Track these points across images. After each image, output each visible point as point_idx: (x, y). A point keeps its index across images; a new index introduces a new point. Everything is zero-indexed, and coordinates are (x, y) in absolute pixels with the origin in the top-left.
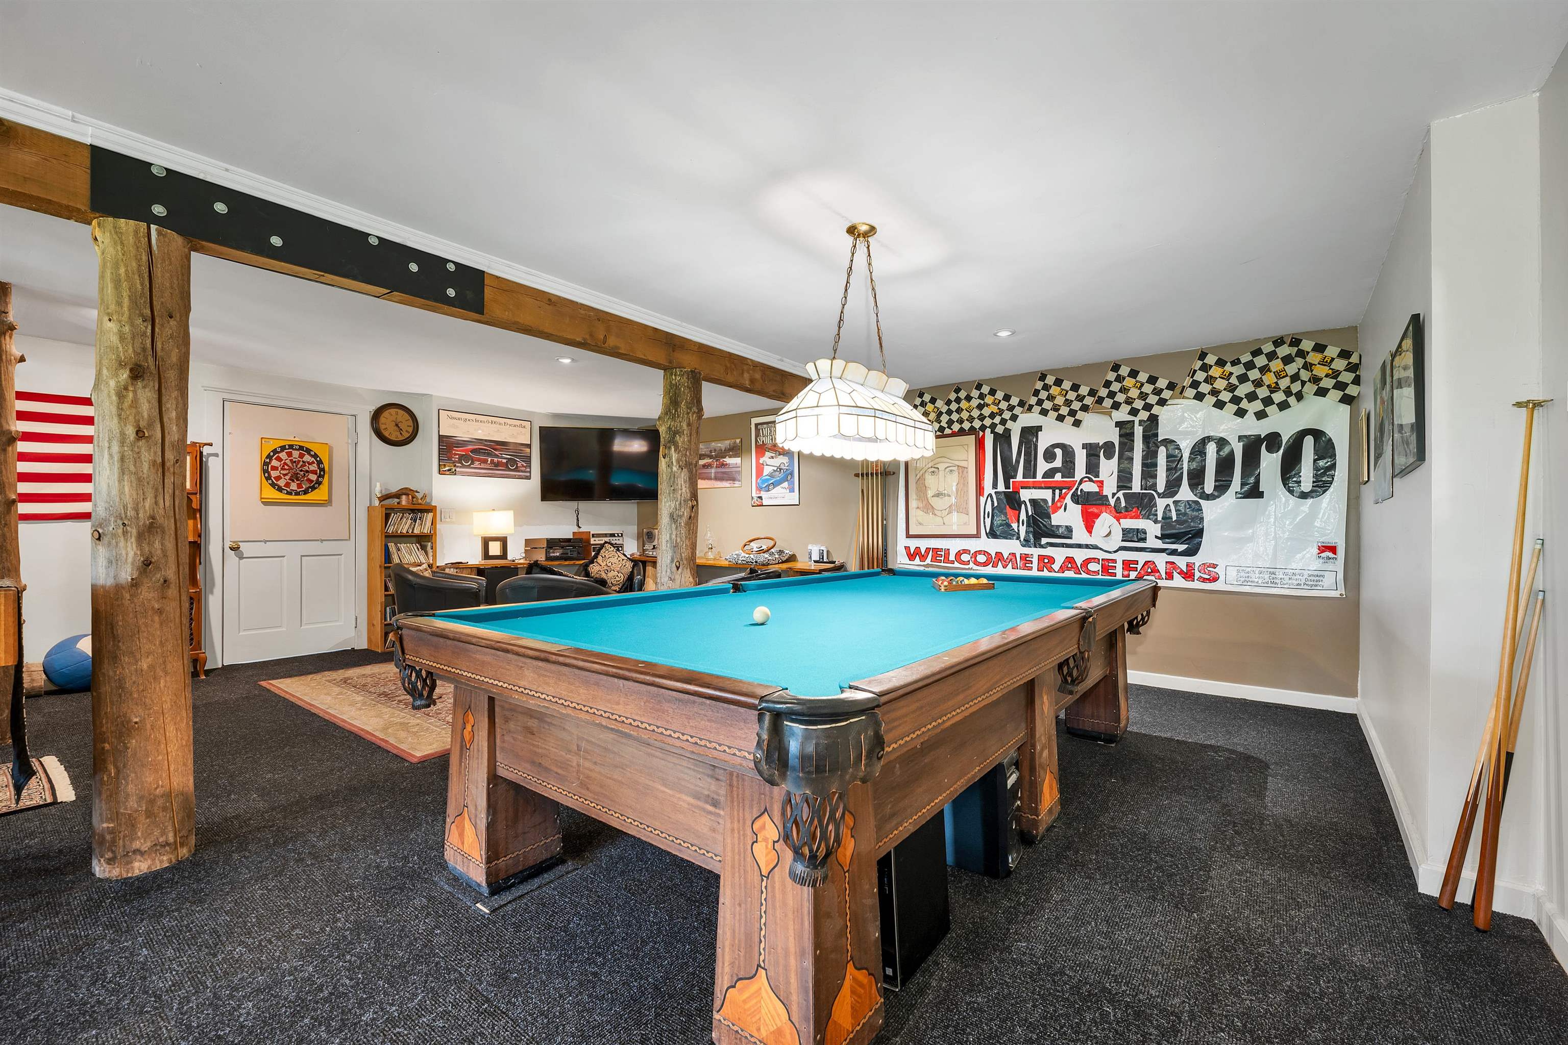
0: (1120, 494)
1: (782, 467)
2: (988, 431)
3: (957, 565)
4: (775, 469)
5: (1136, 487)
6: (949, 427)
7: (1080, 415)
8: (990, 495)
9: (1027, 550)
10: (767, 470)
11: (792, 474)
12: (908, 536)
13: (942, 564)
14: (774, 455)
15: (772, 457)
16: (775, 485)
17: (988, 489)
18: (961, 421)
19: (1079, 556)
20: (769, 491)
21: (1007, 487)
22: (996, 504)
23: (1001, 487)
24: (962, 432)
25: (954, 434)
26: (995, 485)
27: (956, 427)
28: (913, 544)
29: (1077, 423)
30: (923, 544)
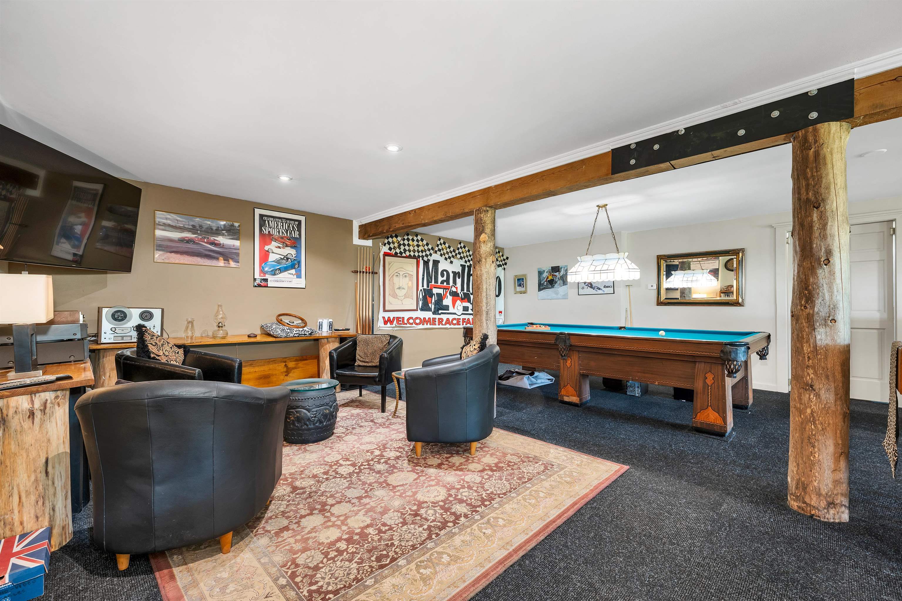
0: (462, 293)
1: (289, 256)
2: (421, 258)
3: (408, 325)
4: (282, 257)
5: (465, 291)
6: (405, 253)
7: (452, 259)
8: (421, 290)
9: (435, 316)
10: (272, 257)
11: (299, 263)
12: (385, 311)
13: (402, 325)
14: (281, 246)
15: (279, 247)
16: (281, 270)
17: (420, 288)
18: (410, 251)
19: (451, 317)
20: (275, 274)
21: (428, 287)
22: (423, 295)
23: (425, 287)
24: (410, 257)
25: (406, 257)
26: (423, 286)
27: (408, 253)
28: (387, 315)
29: (451, 262)
30: (392, 315)
